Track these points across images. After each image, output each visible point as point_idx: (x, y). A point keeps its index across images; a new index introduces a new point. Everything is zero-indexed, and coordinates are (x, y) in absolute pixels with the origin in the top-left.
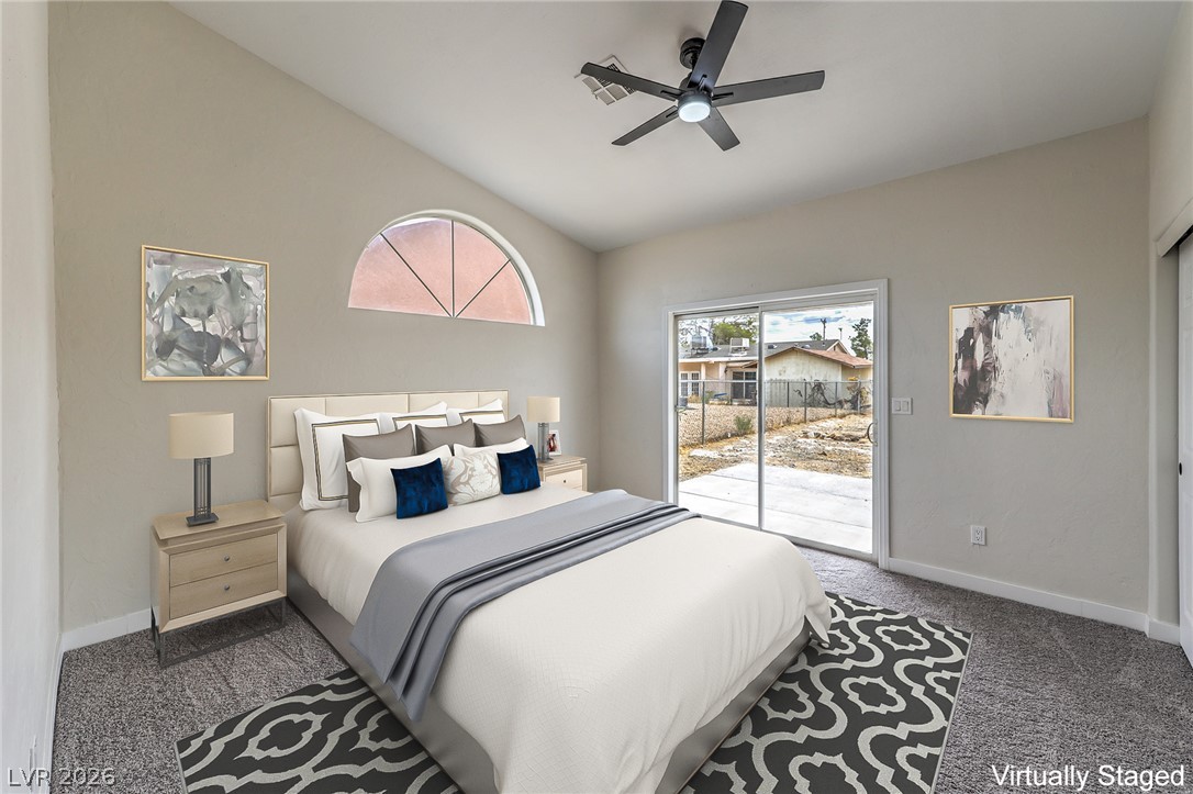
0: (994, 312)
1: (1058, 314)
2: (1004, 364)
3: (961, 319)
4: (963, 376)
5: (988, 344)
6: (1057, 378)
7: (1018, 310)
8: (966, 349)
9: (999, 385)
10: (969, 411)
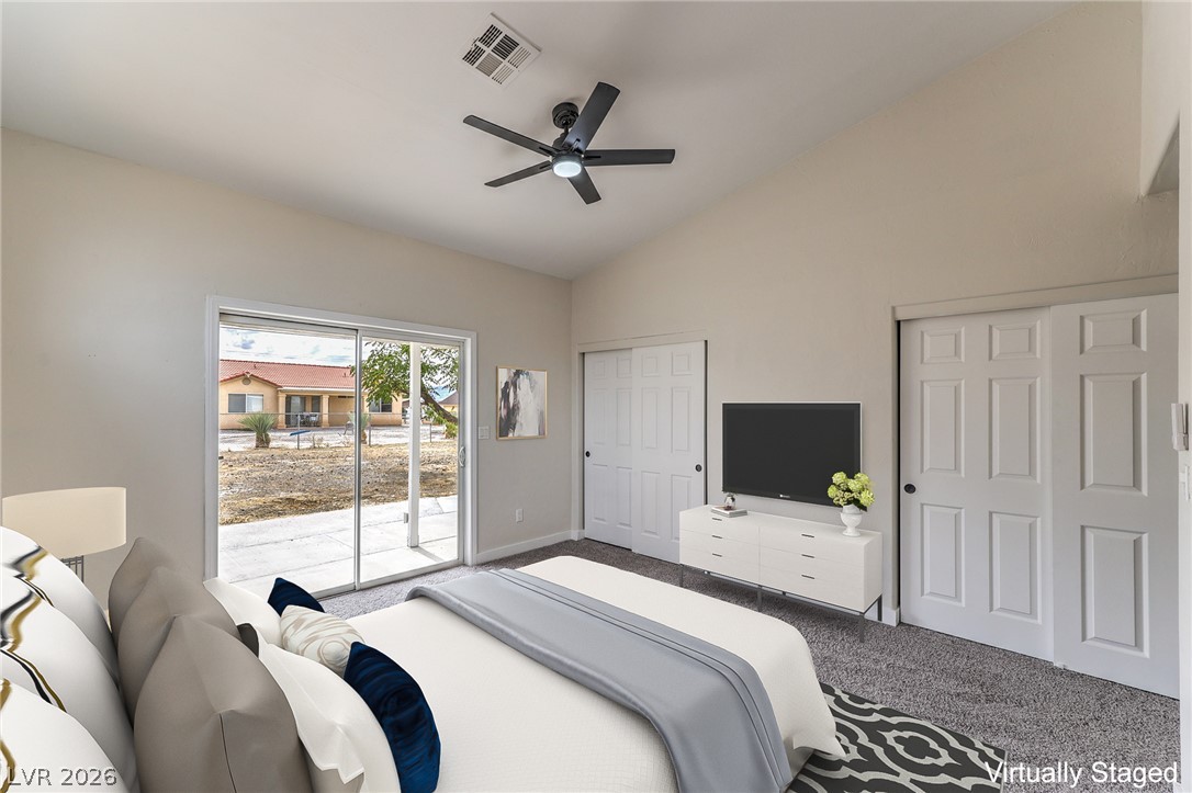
0: (518, 373)
1: (541, 378)
2: (522, 405)
3: (504, 376)
4: (503, 412)
5: (515, 392)
6: (542, 414)
7: (527, 374)
8: (506, 396)
9: (520, 418)
10: (507, 435)
